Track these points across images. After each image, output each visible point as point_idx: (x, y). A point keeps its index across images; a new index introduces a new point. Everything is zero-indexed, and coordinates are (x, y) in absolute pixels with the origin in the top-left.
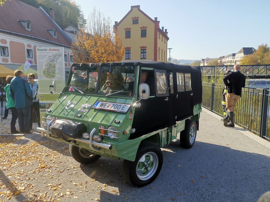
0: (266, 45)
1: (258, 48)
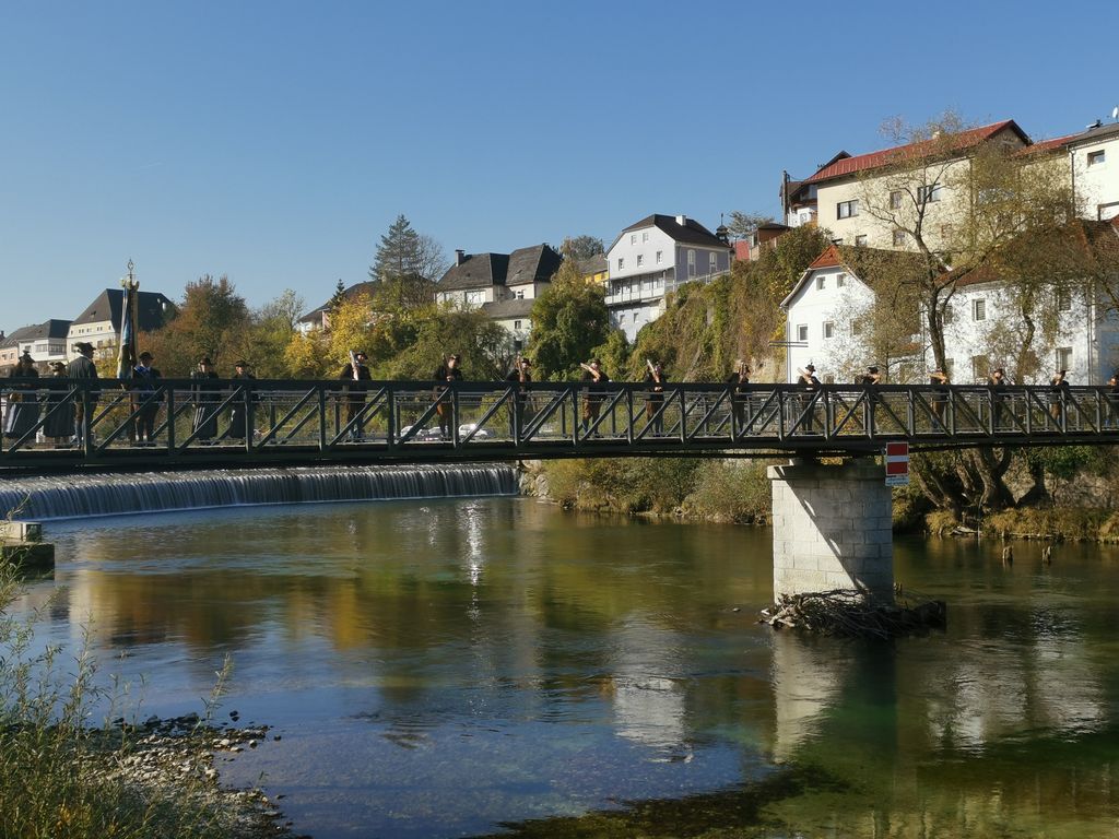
0: (224, 282)
1: (183, 301)
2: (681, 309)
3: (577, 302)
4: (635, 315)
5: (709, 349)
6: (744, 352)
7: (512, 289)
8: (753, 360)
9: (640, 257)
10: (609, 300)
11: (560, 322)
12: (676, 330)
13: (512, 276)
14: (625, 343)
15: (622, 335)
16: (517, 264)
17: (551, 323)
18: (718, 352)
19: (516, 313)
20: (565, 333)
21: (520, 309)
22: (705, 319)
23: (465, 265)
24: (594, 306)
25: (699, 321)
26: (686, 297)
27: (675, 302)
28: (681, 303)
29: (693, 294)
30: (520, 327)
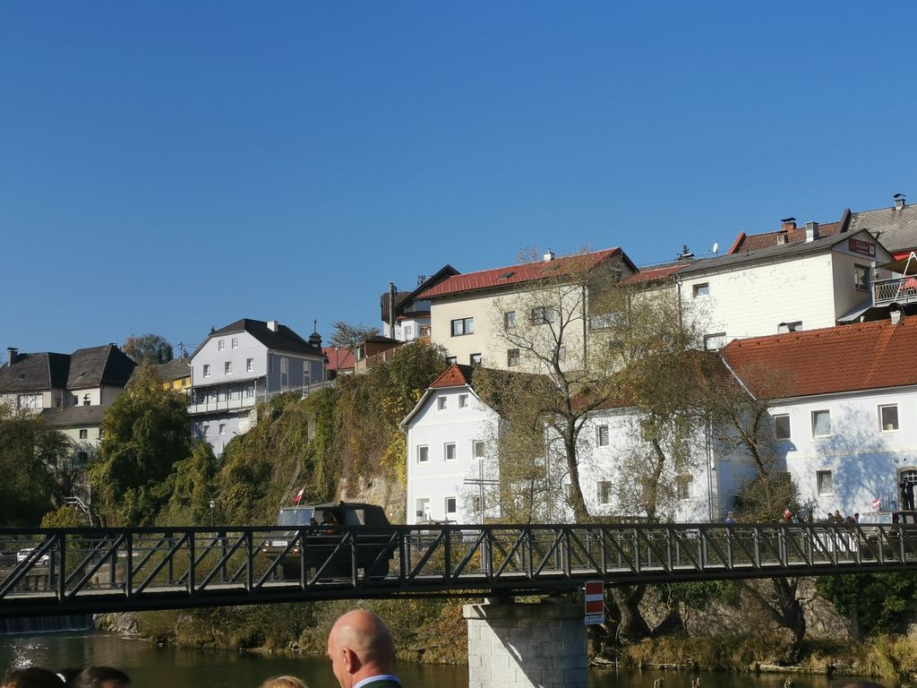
2: (277, 421)
3: (156, 411)
4: (222, 426)
5: (310, 466)
6: (351, 469)
7: (75, 393)
8: (361, 479)
9: (227, 364)
10: (192, 410)
11: (136, 432)
12: (270, 444)
13: (74, 378)
14: (212, 457)
15: (209, 448)
16: (79, 366)
17: (125, 433)
18: (321, 469)
19: (82, 421)
20: (142, 444)
21: (86, 417)
22: (304, 434)
23: (19, 365)
24: (174, 416)
25: (297, 434)
26: (281, 408)
27: (267, 414)
28: (276, 415)
29: (289, 406)
30: (86, 437)
